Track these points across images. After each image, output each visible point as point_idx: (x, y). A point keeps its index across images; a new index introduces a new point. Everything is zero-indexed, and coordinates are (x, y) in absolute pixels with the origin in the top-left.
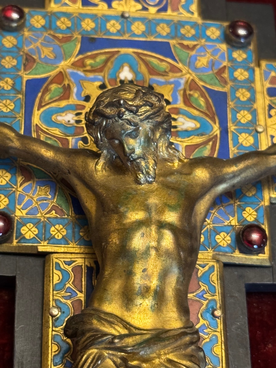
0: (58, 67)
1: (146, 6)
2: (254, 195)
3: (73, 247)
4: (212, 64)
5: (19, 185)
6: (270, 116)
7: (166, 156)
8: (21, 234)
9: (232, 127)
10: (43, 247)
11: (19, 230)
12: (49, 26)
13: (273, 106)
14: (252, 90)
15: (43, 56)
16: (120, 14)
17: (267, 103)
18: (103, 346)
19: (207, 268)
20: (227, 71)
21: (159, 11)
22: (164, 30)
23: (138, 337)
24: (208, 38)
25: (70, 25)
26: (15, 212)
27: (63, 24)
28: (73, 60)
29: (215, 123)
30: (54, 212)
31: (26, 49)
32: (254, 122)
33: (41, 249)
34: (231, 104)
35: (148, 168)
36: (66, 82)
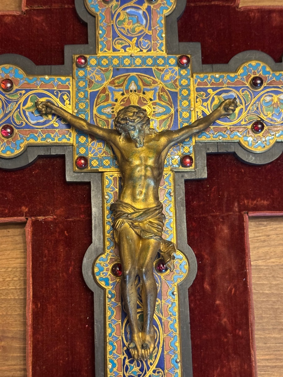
0: (103, 85)
1: (142, 49)
2: (188, 141)
3: (113, 169)
4: (171, 78)
5: (89, 142)
6: (197, 102)
7: (148, 133)
8: (91, 164)
9: (180, 110)
10: (101, 170)
11: (90, 162)
12: (99, 64)
13: (198, 97)
14: (189, 90)
15: (96, 80)
16: (130, 55)
17: (196, 95)
18: (124, 218)
19: (168, 175)
20: (178, 81)
21: (148, 51)
22: (150, 62)
23: (137, 213)
24: (170, 65)
25: (107, 63)
26: (88, 155)
27: (104, 62)
28: (109, 80)
29: (172, 108)
30: (104, 154)
31: (89, 77)
32: (189, 105)
33: (100, 170)
34: (179, 97)
35: (141, 141)
36: (107, 93)
